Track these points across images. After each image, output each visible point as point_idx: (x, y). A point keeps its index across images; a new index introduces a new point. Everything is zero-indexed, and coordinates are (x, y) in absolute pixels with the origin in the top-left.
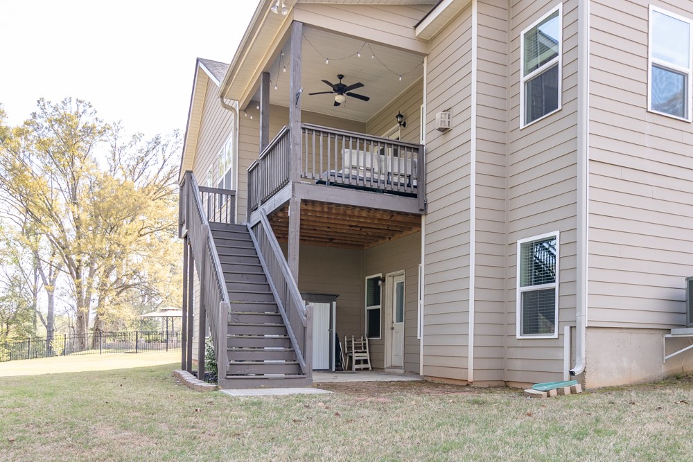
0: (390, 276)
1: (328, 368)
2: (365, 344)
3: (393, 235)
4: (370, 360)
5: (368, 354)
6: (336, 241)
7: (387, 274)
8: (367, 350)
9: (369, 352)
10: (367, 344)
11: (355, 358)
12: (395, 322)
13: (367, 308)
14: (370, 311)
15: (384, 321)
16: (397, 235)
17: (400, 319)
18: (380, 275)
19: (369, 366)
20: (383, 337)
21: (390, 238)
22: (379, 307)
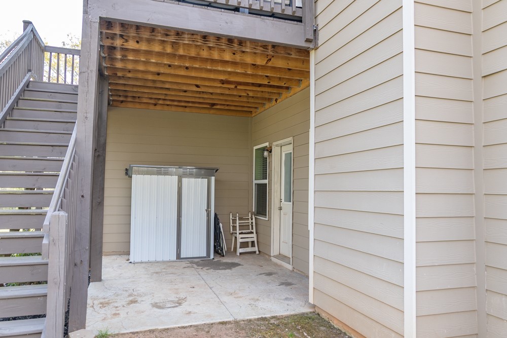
0: (277, 146)
1: (205, 255)
2: (252, 223)
3: (279, 94)
4: (258, 242)
5: (254, 235)
6: (218, 107)
7: (275, 143)
8: (254, 231)
9: (256, 233)
10: (254, 224)
11: (239, 241)
12: (283, 201)
13: (255, 182)
14: (258, 185)
15: (270, 199)
16: (285, 94)
17: (288, 199)
18: (267, 144)
19: (256, 249)
20: (270, 218)
21: (276, 100)
22: (266, 181)
